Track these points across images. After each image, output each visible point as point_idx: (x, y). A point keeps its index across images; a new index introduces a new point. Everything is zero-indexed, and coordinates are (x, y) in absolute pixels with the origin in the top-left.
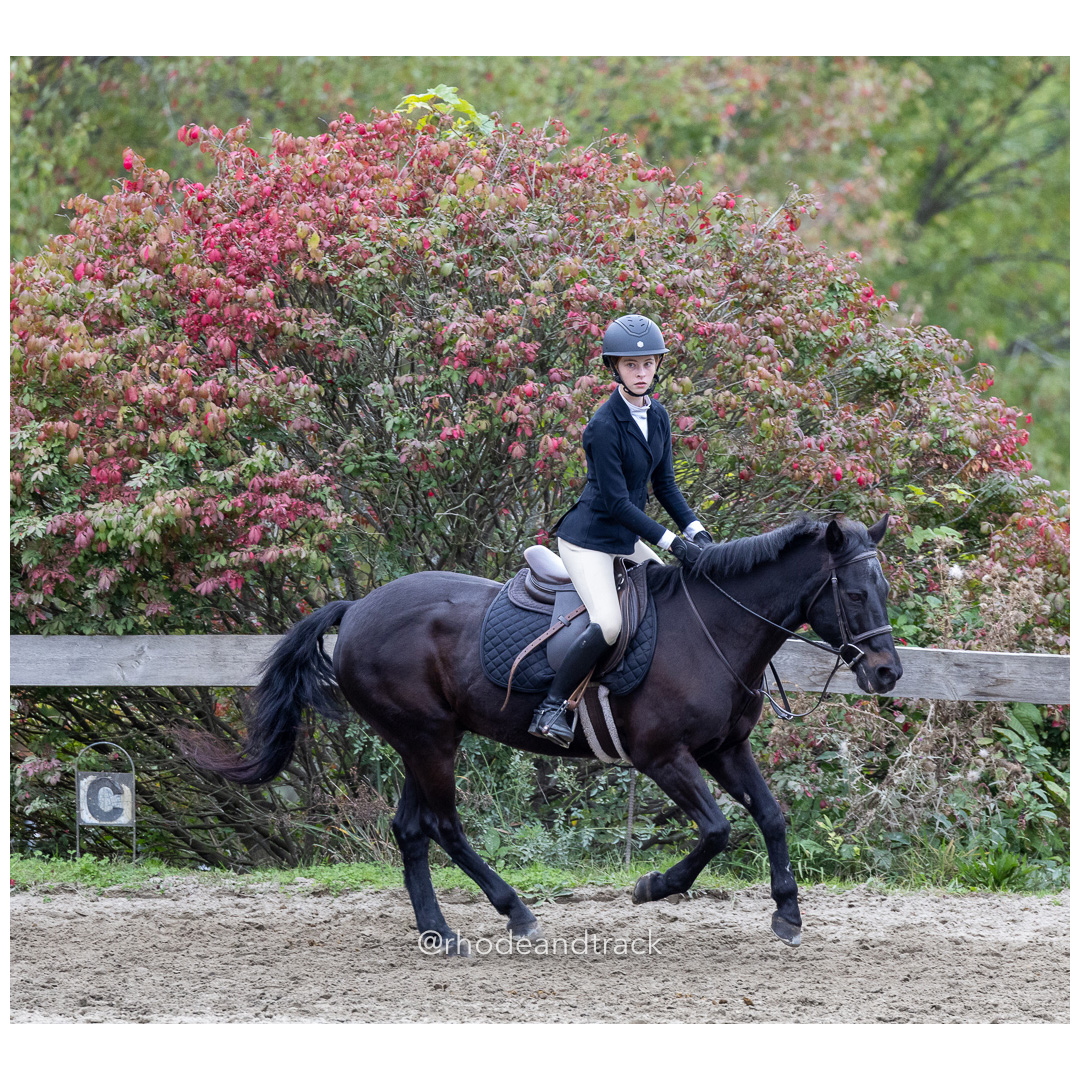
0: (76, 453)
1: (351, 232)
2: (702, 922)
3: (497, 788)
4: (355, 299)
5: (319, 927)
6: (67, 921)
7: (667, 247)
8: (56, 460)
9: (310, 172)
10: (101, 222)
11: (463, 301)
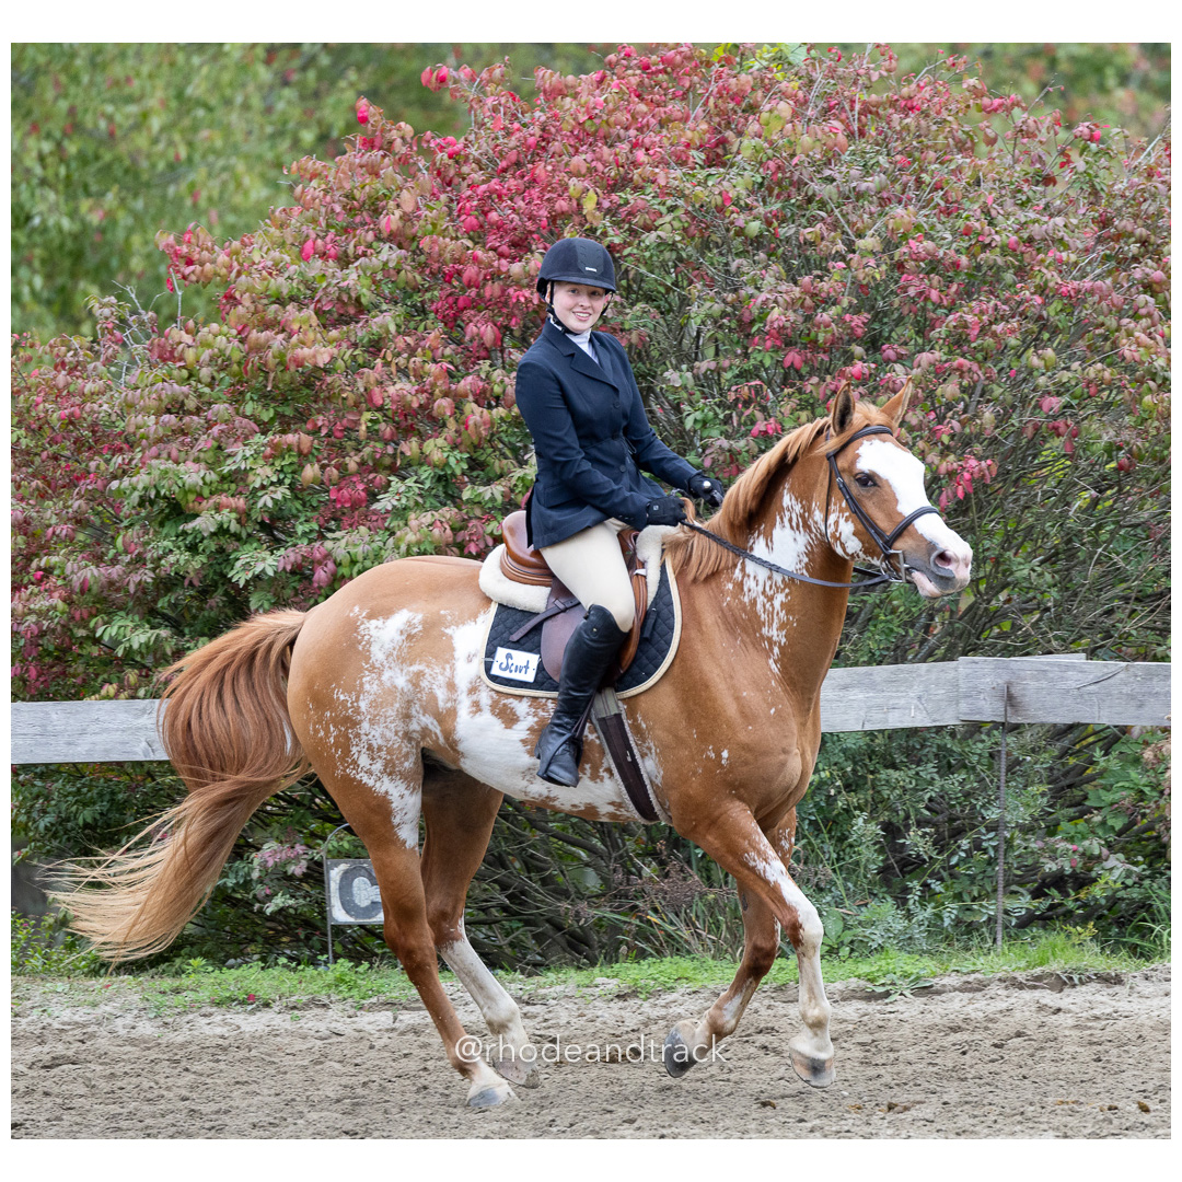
0: (310, 471)
1: (636, 189)
2: (1091, 1012)
3: (838, 860)
4: (643, 270)
5: (625, 1037)
6: (319, 1043)
7: (1020, 191)
8: (287, 481)
9: (582, 118)
10: (331, 188)
11: (774, 267)
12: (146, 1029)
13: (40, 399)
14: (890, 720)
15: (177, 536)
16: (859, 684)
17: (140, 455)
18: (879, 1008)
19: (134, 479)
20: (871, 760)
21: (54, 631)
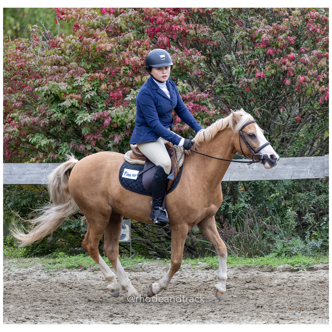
0: (104, 86)
3: (282, 223)
4: (219, 20)
5: (208, 282)
6: (103, 282)
8: (95, 89)
11: (264, 20)
12: (44, 276)
13: (11, 59)
14: (301, 176)
15: (57, 108)
16: (290, 163)
17: (45, 79)
18: (295, 274)
19: (43, 88)
20: (293, 189)
21: (14, 139)
